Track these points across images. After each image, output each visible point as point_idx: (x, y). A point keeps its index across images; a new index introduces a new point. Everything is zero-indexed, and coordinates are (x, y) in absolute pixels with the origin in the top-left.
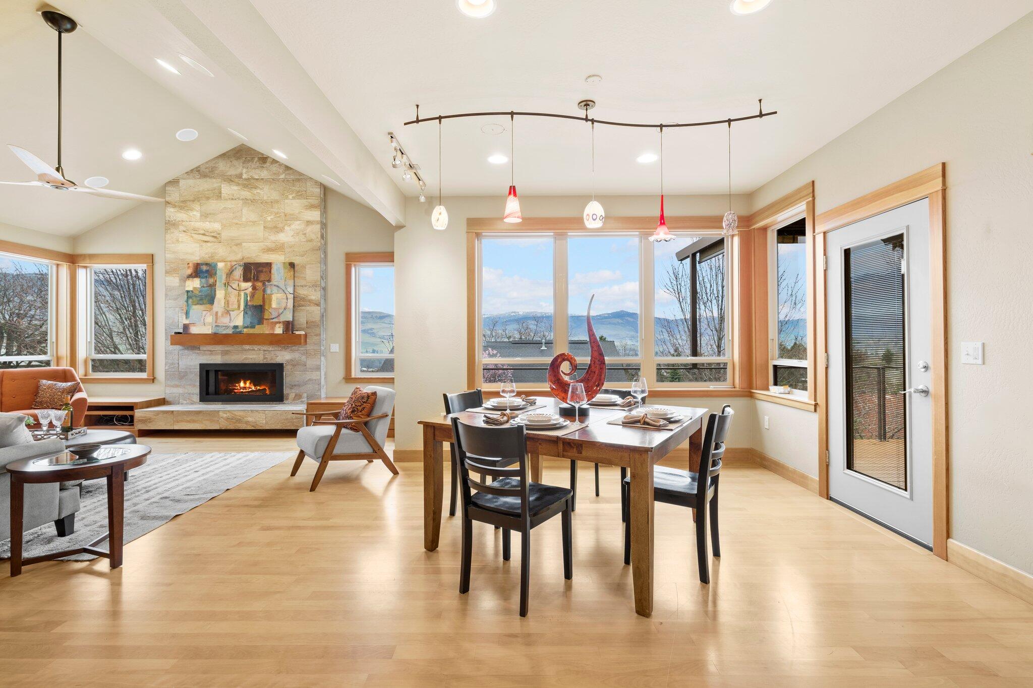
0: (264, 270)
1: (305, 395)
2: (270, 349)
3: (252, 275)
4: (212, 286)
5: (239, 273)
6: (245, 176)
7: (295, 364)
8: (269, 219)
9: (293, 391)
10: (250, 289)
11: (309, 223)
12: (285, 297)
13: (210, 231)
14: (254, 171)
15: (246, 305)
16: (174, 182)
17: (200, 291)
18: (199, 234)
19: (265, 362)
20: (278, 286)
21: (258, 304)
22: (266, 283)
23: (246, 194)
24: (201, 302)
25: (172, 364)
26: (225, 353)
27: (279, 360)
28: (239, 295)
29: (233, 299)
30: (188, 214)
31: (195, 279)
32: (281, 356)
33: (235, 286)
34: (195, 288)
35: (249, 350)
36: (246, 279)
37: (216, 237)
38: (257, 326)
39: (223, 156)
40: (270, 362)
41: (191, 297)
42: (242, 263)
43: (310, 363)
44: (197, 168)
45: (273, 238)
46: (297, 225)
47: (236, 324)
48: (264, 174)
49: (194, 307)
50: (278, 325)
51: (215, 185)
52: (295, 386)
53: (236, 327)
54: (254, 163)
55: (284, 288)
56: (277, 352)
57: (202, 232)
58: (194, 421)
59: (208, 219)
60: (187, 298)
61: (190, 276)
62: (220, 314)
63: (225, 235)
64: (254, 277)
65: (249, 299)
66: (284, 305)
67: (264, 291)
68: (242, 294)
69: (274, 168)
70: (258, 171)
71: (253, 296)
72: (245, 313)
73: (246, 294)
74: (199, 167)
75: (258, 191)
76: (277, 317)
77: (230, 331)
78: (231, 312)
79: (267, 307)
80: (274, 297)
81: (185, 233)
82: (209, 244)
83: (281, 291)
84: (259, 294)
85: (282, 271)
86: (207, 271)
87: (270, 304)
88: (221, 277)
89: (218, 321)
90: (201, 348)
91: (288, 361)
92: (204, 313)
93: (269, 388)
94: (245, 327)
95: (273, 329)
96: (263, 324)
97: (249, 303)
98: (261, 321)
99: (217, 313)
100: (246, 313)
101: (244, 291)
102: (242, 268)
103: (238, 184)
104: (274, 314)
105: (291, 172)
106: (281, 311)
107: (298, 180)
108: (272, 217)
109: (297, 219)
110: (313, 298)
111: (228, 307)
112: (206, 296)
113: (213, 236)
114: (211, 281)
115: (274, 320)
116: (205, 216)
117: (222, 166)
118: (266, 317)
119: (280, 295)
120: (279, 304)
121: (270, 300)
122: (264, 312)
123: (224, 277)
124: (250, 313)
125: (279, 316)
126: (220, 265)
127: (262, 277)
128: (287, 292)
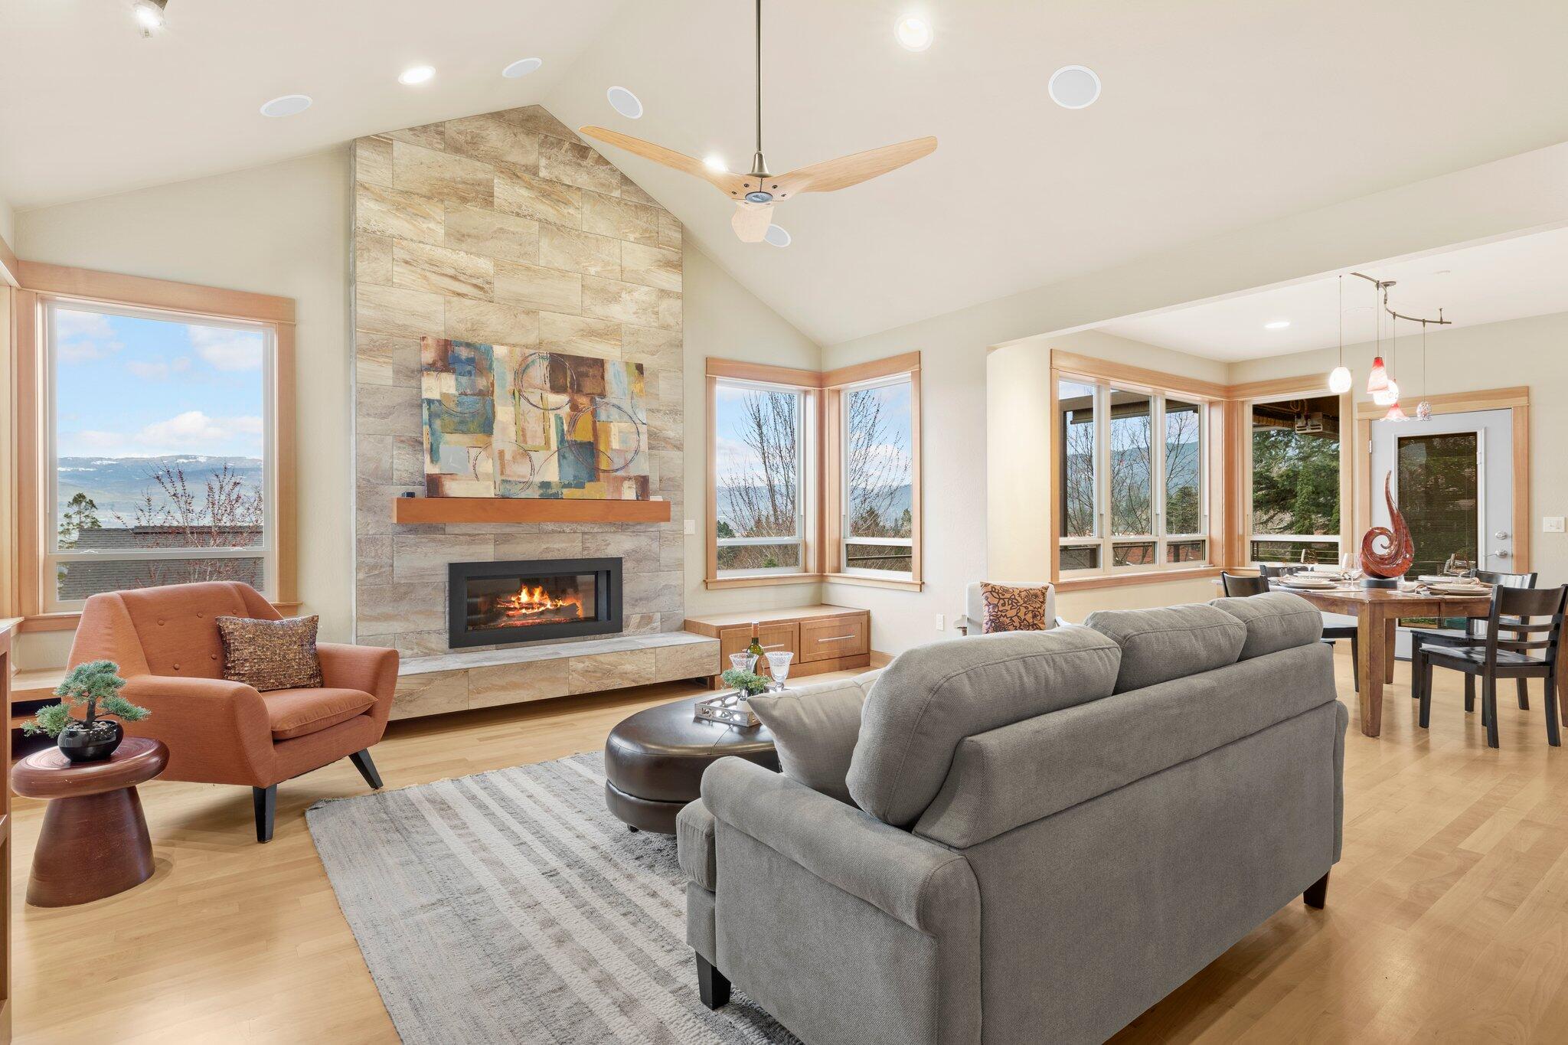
0: (591, 372)
1: (658, 616)
2: (595, 530)
3: (569, 380)
4: (486, 394)
5: (540, 372)
6: (543, 173)
7: (640, 557)
8: (592, 270)
9: (637, 609)
10: (567, 409)
11: (664, 293)
12: (634, 430)
13: (469, 272)
14: (562, 167)
15: (562, 440)
16: (380, 142)
17: (459, 404)
18: (446, 275)
19: (586, 555)
20: (619, 408)
21: (586, 440)
22: (597, 399)
23: (545, 209)
24: (464, 428)
25: (374, 567)
26: (501, 540)
27: (612, 551)
28: (545, 419)
29: (534, 426)
30: (415, 225)
31: (444, 375)
32: (615, 545)
33: (535, 399)
34: (443, 395)
35: (553, 532)
36: (556, 389)
37: (483, 288)
38: (587, 485)
39: (498, 116)
40: (596, 556)
41: (438, 416)
42: (544, 352)
43: (667, 555)
44: (437, 125)
45: (599, 310)
46: (642, 294)
47: (547, 479)
48: (582, 179)
49: (447, 437)
50: (626, 484)
51: (481, 176)
52: (641, 599)
53: (545, 485)
54: (563, 151)
55: (630, 412)
56: (608, 535)
57: (452, 272)
58: (515, 686)
59: (464, 246)
60: (430, 416)
61: (431, 367)
62: (508, 456)
63: (502, 287)
64: (572, 384)
65: (566, 428)
66: (633, 445)
67: (594, 414)
68: (552, 416)
69: (602, 173)
70: (569, 170)
71: (573, 423)
72: (562, 457)
73: (559, 419)
74: (442, 124)
75: (571, 211)
76: (624, 467)
77: (534, 493)
78: (532, 454)
79: (602, 447)
80: (615, 428)
81: (410, 267)
82: (467, 302)
83: (626, 418)
84: (585, 420)
85: (625, 379)
86: (470, 361)
87: (608, 443)
88: (503, 379)
89: (507, 471)
90: (448, 529)
91: (628, 553)
92: (474, 452)
93: (583, 605)
94: (565, 486)
95: (618, 489)
96: (599, 480)
97: (568, 437)
98: (594, 474)
99: (501, 453)
100: (564, 457)
101: (555, 412)
102: (546, 363)
103: (530, 187)
104: (618, 462)
105: (631, 188)
106: (629, 456)
107: (645, 208)
108: (598, 269)
109: (642, 282)
110: (671, 434)
111: (525, 441)
112: (473, 415)
113: (475, 286)
114: (482, 383)
115: (619, 474)
116: (458, 237)
117: (495, 138)
118: (603, 466)
119: (626, 426)
120: (623, 441)
121: (608, 433)
122: (598, 457)
123: (510, 377)
124: (570, 457)
125: (627, 465)
126: (499, 351)
127: (589, 386)
128: (637, 421)
